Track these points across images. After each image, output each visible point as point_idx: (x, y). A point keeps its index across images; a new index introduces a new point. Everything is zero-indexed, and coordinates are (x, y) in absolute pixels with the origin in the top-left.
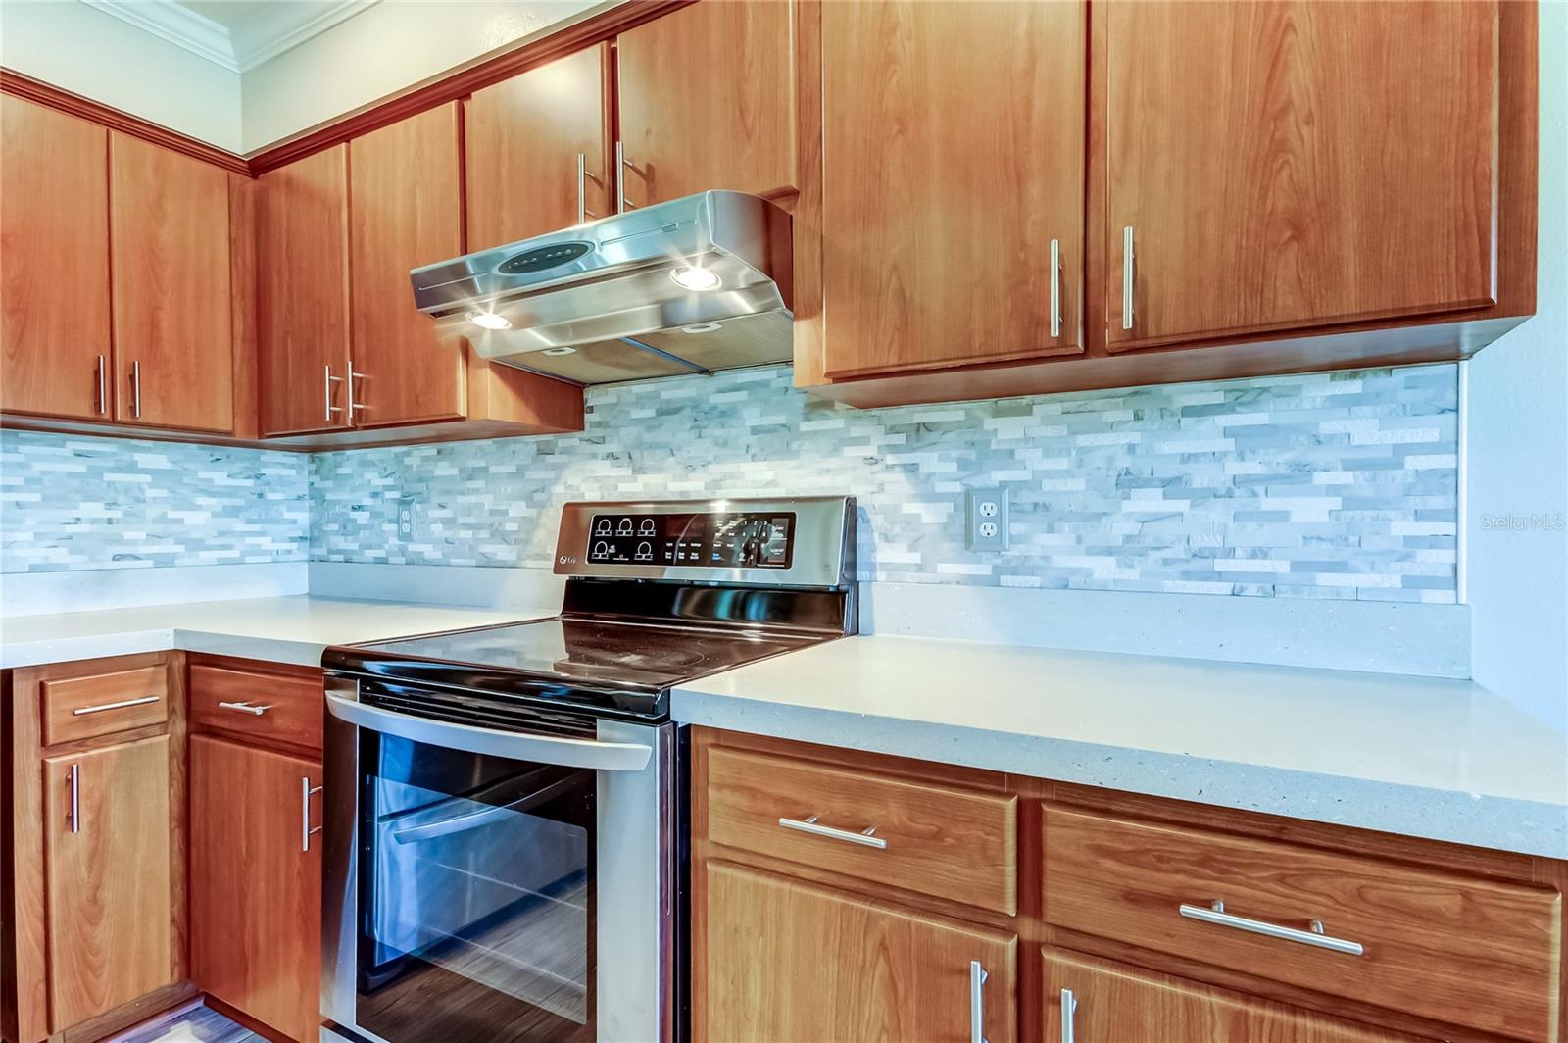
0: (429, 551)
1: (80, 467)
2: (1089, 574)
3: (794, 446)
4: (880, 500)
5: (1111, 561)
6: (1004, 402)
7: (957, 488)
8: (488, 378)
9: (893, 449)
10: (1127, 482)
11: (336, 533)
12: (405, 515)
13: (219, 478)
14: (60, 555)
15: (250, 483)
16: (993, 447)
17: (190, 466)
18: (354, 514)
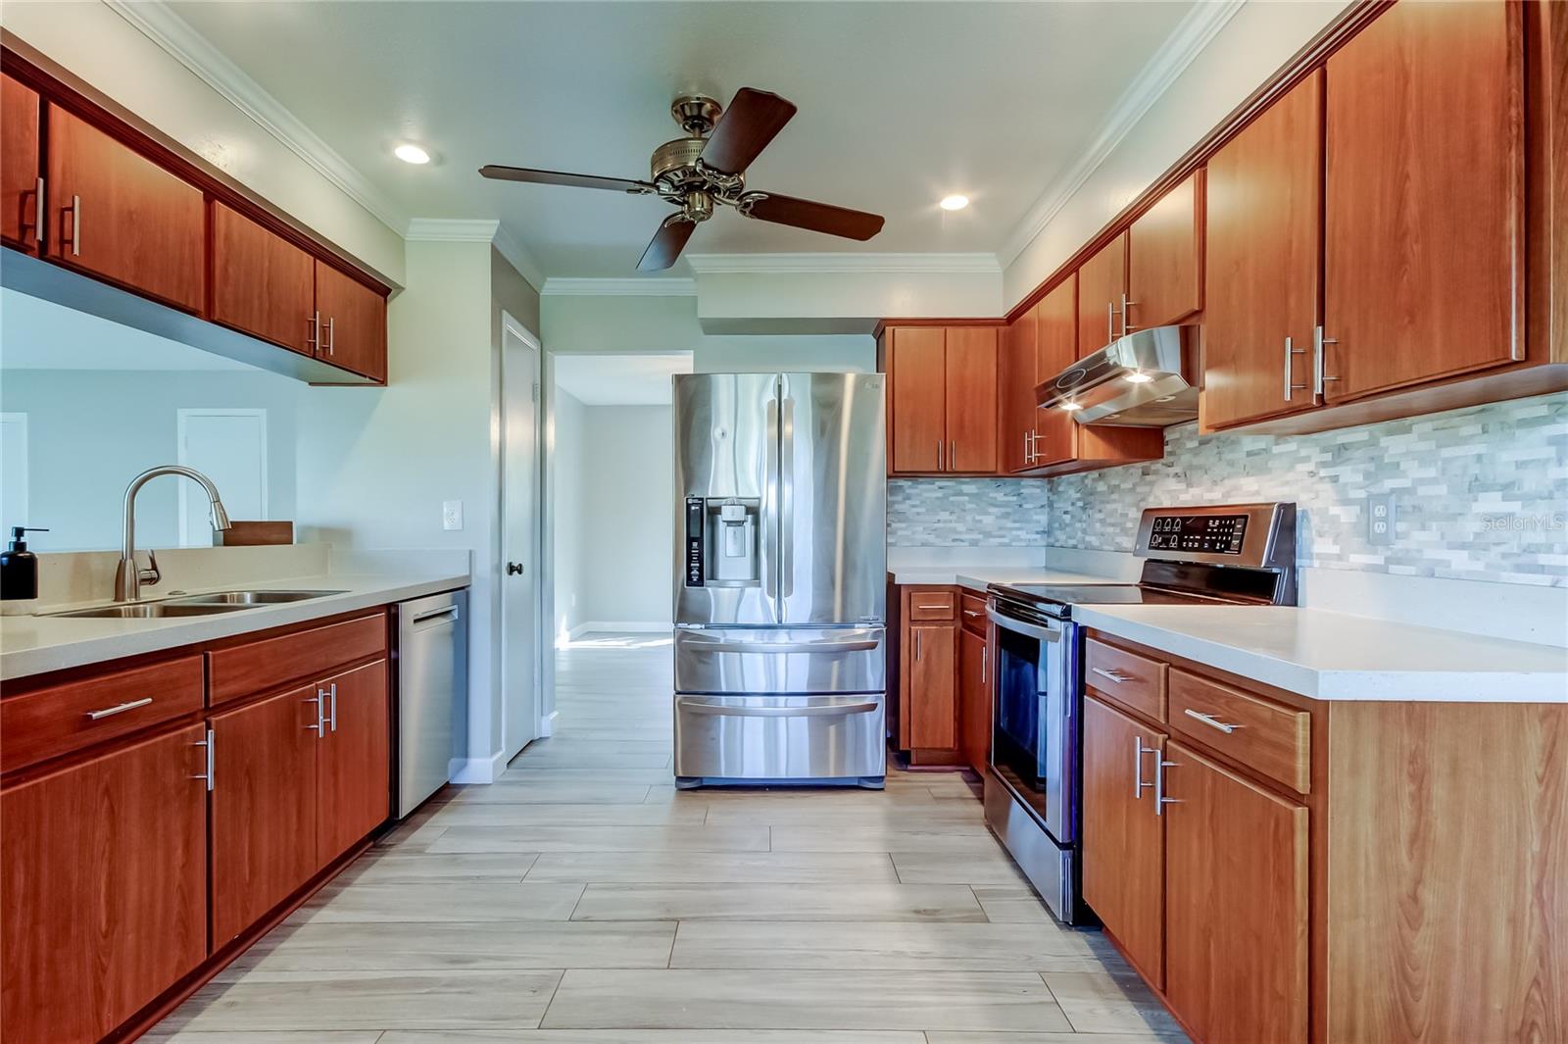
0: (1094, 540)
1: (939, 494)
2: (1447, 564)
3: (1270, 464)
4: (1318, 504)
5: (1465, 554)
6: (1393, 423)
7: (1362, 494)
8: (1086, 433)
9: (1324, 464)
10: (1478, 486)
11: (1057, 529)
12: (1084, 517)
13: (1000, 496)
14: (931, 538)
15: (1015, 498)
16: (1386, 461)
17: (987, 490)
18: (1065, 516)
